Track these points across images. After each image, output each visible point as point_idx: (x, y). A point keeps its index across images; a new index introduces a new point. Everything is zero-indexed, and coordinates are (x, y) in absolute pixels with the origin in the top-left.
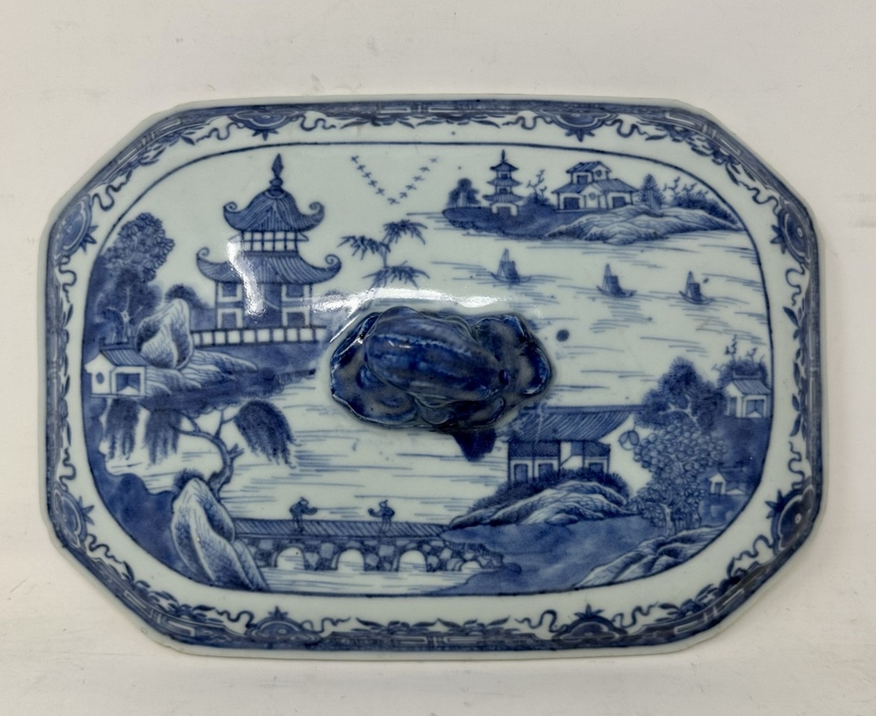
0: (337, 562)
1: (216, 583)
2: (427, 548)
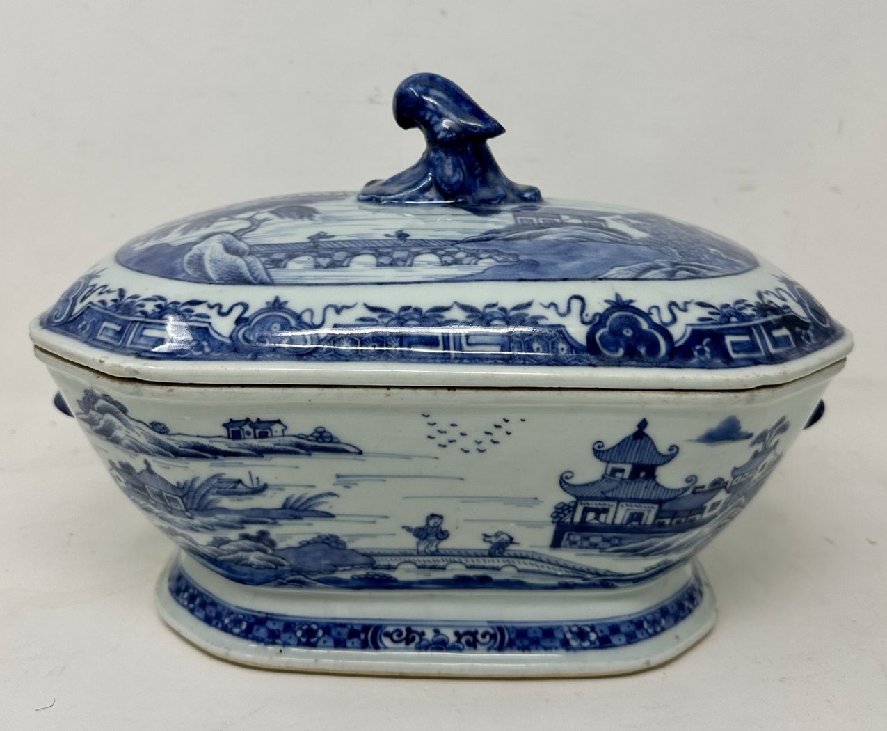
0: (349, 262)
1: (217, 282)
2: (441, 252)
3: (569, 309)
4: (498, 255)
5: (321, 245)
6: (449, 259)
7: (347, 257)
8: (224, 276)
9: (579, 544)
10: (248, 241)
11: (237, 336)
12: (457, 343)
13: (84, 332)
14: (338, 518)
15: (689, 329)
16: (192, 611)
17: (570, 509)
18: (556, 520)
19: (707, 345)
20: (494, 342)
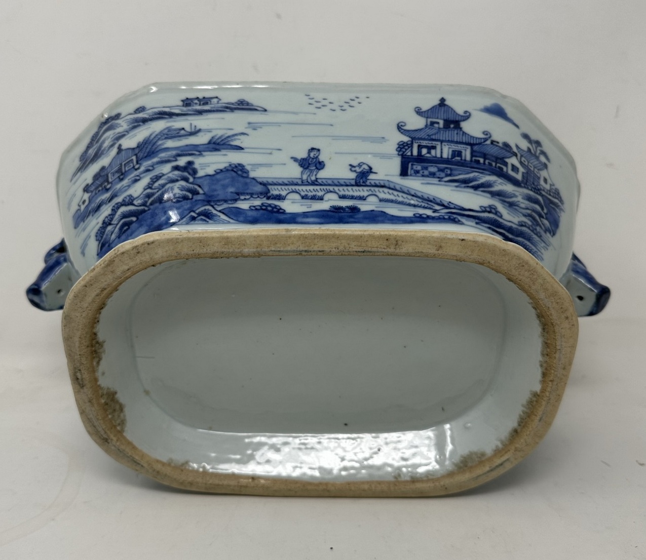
9: (421, 172)
14: (246, 150)
18: (401, 153)
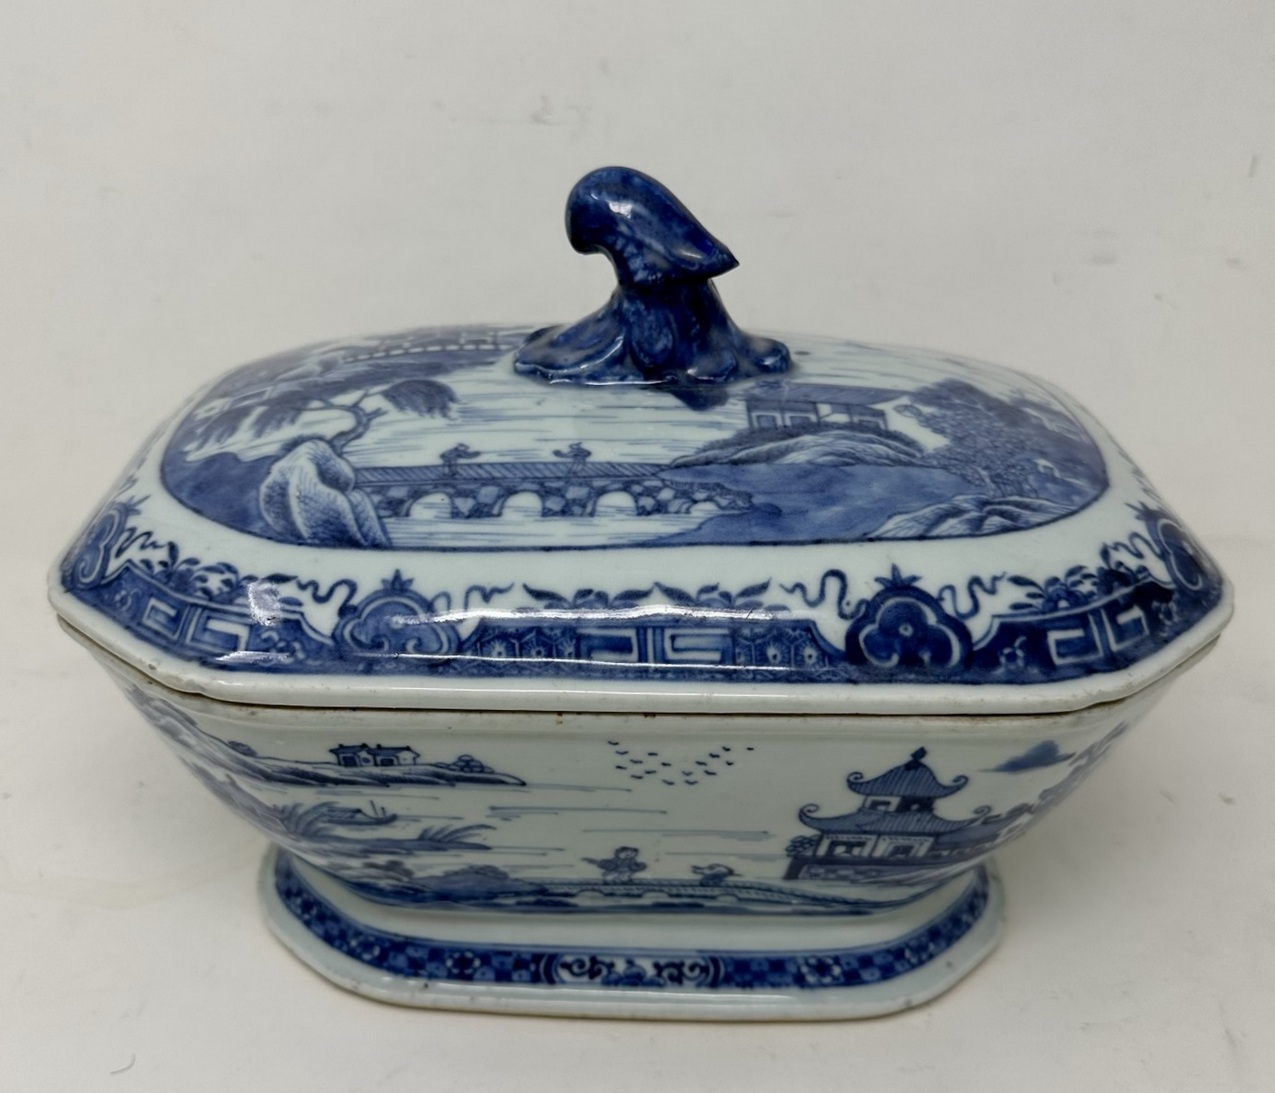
0: (502, 507)
1: (309, 541)
2: (637, 489)
3: (822, 594)
4: (721, 495)
5: (461, 471)
6: (648, 502)
7: (499, 497)
8: (320, 529)
9: (822, 876)
10: (353, 459)
11: (342, 636)
12: (659, 654)
13: (125, 608)
14: (495, 850)
15: (997, 623)
16: (308, 924)
17: (814, 843)
18: (793, 853)
19: (1021, 647)
20: (712, 646)
